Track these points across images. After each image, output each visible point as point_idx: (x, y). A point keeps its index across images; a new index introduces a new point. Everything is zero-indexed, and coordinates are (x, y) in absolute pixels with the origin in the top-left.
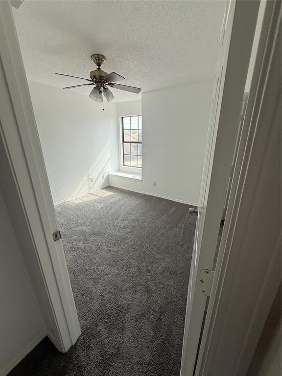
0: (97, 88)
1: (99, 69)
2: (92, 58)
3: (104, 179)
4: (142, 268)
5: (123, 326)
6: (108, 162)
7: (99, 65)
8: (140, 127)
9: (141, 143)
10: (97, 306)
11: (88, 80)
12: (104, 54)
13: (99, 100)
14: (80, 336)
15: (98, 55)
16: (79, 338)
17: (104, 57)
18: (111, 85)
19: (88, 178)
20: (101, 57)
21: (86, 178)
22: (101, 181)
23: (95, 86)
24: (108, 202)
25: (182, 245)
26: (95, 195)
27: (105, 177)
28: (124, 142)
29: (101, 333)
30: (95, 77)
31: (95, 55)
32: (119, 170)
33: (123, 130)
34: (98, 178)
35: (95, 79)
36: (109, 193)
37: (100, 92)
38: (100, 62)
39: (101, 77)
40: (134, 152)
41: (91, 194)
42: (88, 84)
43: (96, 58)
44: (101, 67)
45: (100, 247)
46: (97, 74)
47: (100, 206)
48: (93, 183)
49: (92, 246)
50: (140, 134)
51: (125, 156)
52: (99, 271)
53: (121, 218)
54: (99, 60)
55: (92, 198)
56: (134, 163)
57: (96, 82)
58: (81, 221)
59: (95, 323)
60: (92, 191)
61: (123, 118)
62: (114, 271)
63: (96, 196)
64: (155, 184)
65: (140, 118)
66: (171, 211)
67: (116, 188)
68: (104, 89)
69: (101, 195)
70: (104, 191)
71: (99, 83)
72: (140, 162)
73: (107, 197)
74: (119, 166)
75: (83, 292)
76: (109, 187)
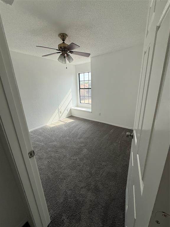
0: (63, 55)
1: (64, 42)
2: (59, 36)
3: (68, 112)
4: (92, 172)
5: (80, 217)
6: (70, 101)
7: (64, 40)
8: (90, 79)
9: (91, 89)
10: (62, 200)
11: (57, 50)
12: (67, 33)
13: (63, 62)
14: (50, 224)
15: (63, 34)
16: (49, 225)
17: (66, 35)
18: (71, 52)
19: (59, 111)
20: (65, 35)
21: (57, 111)
22: (66, 113)
23: (61, 53)
24: (71, 126)
25: (119, 156)
26: (62, 122)
27: (69, 110)
28: (80, 89)
29: (65, 222)
30: (61, 47)
31: (61, 34)
32: (77, 106)
33: (79, 81)
34: (64, 111)
35: (61, 49)
36: (71, 120)
37: (65, 57)
38: (64, 38)
39: (65, 48)
40: (86, 94)
41: (60, 121)
42: (57, 53)
43: (61, 36)
44: (65, 42)
45: (65, 156)
46: (62, 46)
47: (65, 129)
48: (61, 114)
49: (60, 155)
50: (90, 84)
51: (81, 97)
52: (64, 173)
53: (78, 137)
54: (63, 37)
55: (61, 123)
56: (87, 101)
57: (62, 51)
58: (54, 138)
59: (60, 213)
60: (61, 119)
61: (79, 74)
62: (74, 173)
63: (64, 122)
64: (100, 114)
65: (90, 73)
66: (111, 132)
67: (76, 117)
68: (67, 55)
69: (66, 122)
70: (68, 119)
71: (64, 52)
72: (90, 101)
73: (70, 123)
74: (77, 103)
75: (53, 189)
76: (71, 117)
